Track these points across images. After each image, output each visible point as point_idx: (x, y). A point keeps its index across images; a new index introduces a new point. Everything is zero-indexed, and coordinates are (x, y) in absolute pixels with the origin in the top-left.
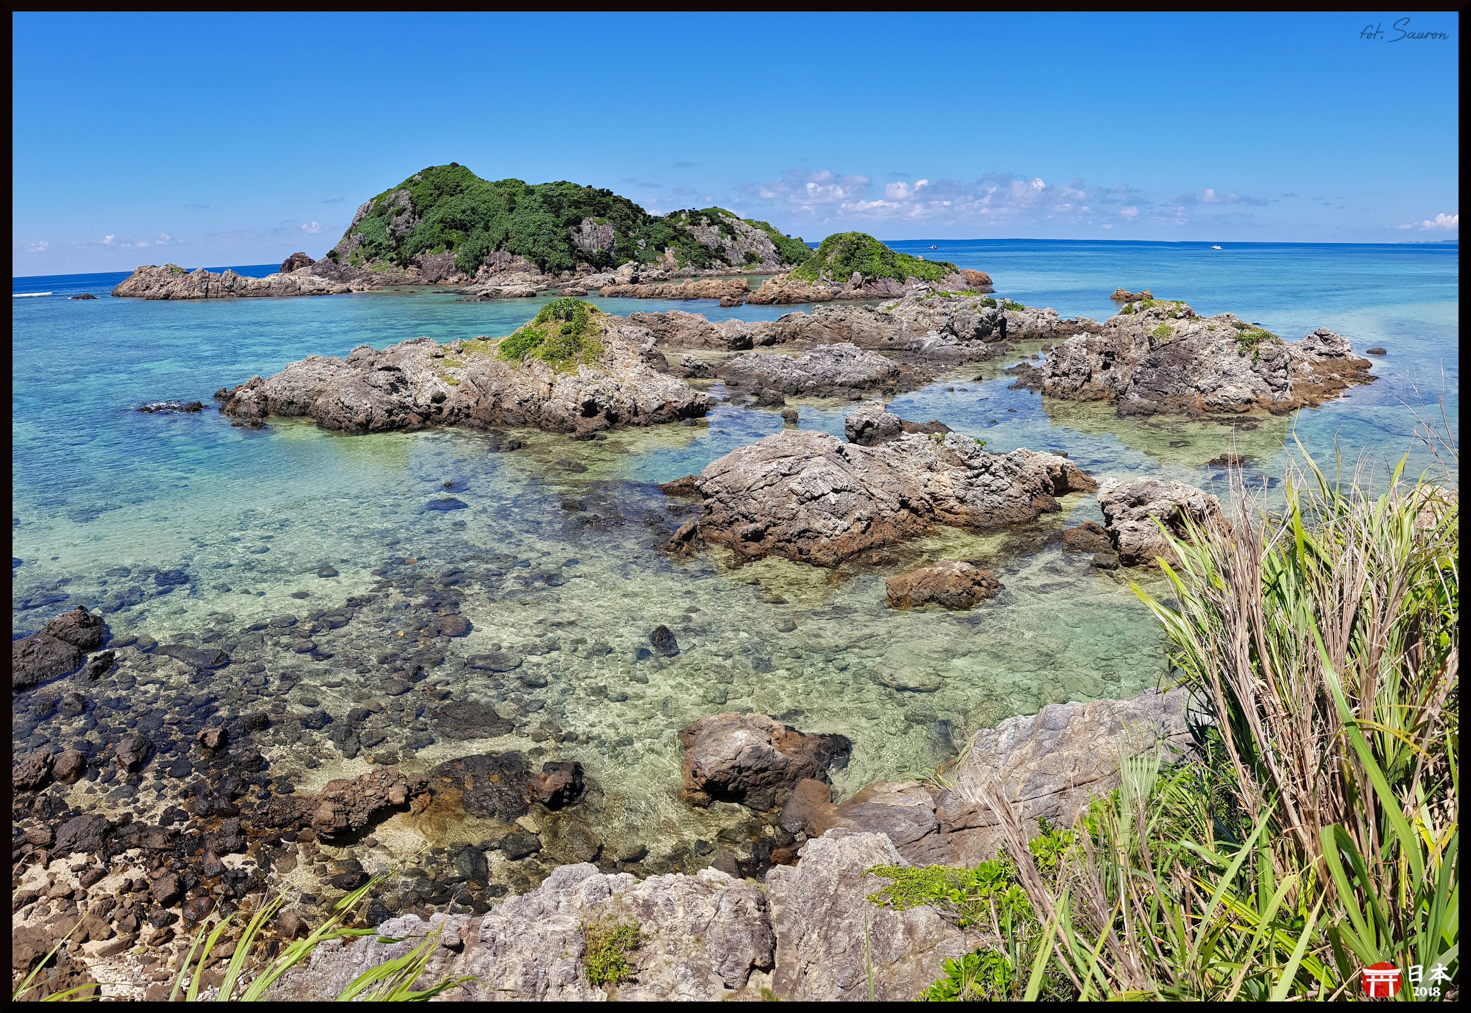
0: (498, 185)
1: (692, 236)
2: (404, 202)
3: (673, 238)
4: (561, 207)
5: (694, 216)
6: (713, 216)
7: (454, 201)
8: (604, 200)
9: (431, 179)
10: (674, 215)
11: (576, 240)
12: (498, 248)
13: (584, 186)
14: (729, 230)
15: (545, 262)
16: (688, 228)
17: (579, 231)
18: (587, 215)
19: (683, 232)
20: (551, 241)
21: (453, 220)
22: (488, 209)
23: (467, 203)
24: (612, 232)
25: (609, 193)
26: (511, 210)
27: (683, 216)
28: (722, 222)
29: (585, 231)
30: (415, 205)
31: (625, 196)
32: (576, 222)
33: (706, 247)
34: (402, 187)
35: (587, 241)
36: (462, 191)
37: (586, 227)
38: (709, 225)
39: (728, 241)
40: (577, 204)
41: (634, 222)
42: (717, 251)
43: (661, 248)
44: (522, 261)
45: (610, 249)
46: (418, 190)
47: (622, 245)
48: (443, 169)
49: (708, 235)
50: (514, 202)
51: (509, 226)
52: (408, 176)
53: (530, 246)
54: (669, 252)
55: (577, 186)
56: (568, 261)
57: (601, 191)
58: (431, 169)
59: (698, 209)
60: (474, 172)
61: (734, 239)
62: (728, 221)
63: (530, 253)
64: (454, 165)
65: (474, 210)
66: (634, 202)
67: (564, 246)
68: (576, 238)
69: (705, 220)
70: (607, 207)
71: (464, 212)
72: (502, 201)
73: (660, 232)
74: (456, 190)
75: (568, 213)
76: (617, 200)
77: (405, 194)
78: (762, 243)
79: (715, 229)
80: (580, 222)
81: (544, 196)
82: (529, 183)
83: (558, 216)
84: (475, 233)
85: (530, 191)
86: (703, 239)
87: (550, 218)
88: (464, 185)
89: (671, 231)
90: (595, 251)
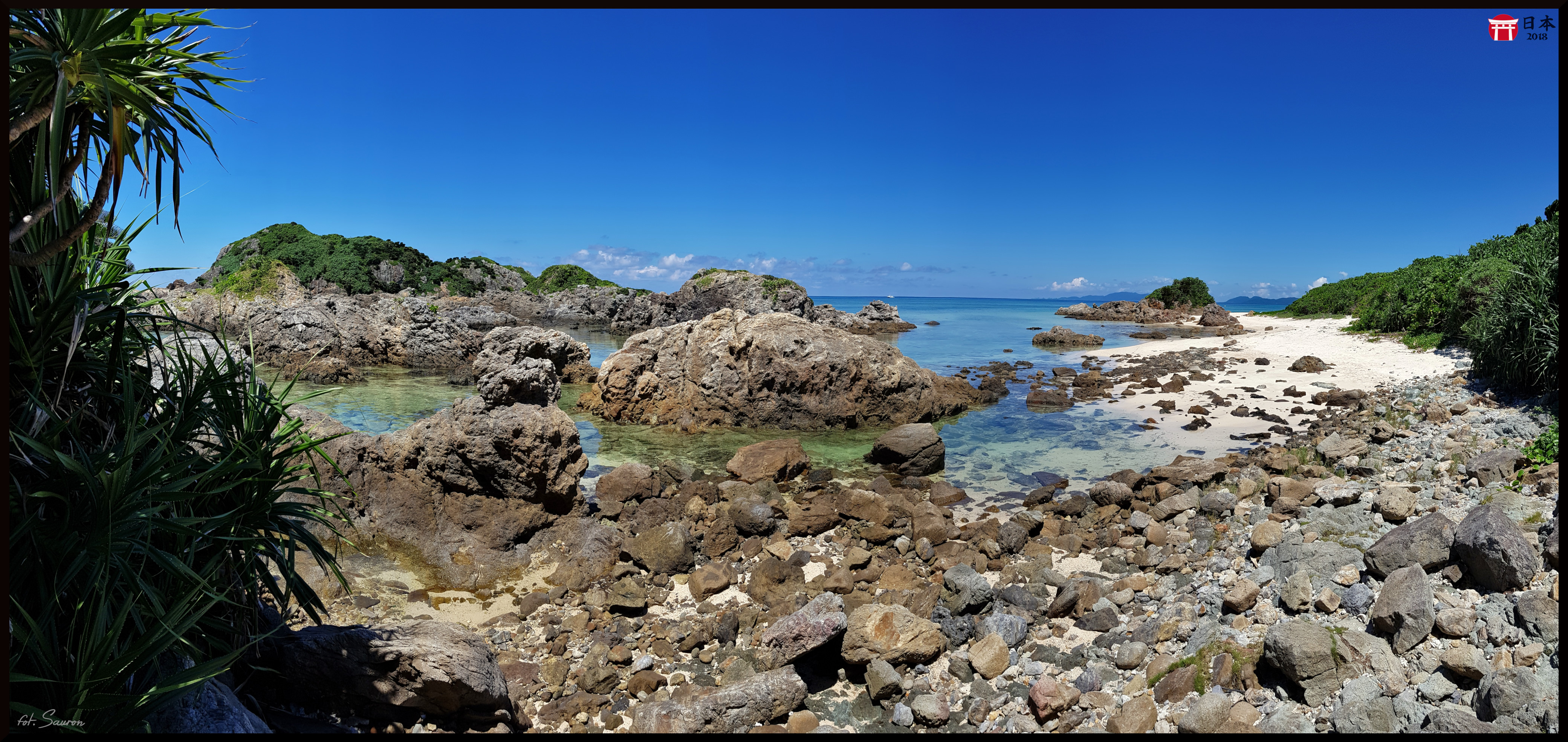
0: (324, 237)
1: (462, 275)
2: (254, 246)
3: (447, 276)
4: (366, 252)
5: (465, 262)
6: (478, 263)
7: (291, 246)
8: (398, 249)
9: (275, 232)
10: (450, 261)
11: (375, 275)
12: (318, 278)
13: (385, 239)
14: (490, 272)
15: (351, 287)
16: (460, 269)
17: (378, 268)
18: (384, 258)
19: (455, 272)
20: (357, 274)
21: (288, 259)
22: (314, 252)
23: (299, 248)
24: (402, 270)
25: (402, 245)
26: (331, 253)
27: (456, 261)
28: (484, 266)
29: (382, 269)
30: (261, 248)
31: (414, 247)
32: (377, 262)
33: (472, 282)
34: (254, 237)
35: (384, 276)
36: (297, 241)
37: (383, 266)
38: (475, 268)
39: (488, 279)
40: (378, 251)
41: (419, 264)
42: (479, 285)
43: (437, 282)
44: (334, 287)
45: (400, 282)
46: (265, 239)
47: (408, 279)
48: (285, 226)
49: (473, 275)
50: (333, 248)
51: (327, 263)
52: (259, 230)
53: (341, 277)
54: (443, 285)
55: (379, 239)
56: (368, 288)
57: (397, 243)
58: (276, 225)
59: (470, 257)
60: (307, 228)
61: (493, 277)
62: (489, 265)
63: (340, 281)
64: (294, 224)
65: (303, 253)
66: (420, 252)
67: (365, 278)
68: (375, 274)
69: (473, 264)
70: (400, 253)
71: (297, 253)
72: (326, 248)
73: (438, 271)
74: (293, 239)
75: (370, 256)
76: (407, 249)
77: (256, 241)
78: (516, 281)
79: (479, 270)
80: (379, 263)
81: (355, 244)
82: (347, 237)
83: (363, 258)
84: (303, 267)
85: (346, 242)
86: (470, 277)
87: (358, 259)
88: (299, 237)
89: (446, 271)
90: (388, 283)
